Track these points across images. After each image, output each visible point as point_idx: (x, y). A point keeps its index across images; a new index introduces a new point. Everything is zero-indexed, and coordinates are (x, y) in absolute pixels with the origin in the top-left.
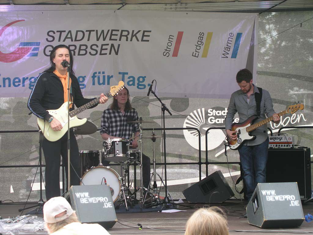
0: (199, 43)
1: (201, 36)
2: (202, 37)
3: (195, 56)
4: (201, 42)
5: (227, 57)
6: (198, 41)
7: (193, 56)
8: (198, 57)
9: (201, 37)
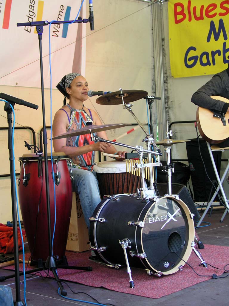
0: (31, 14)
1: (32, 4)
2: (34, 7)
3: (27, 31)
4: (33, 12)
5: (58, 36)
6: (30, 11)
7: (25, 30)
8: (30, 32)
9: (32, 6)
